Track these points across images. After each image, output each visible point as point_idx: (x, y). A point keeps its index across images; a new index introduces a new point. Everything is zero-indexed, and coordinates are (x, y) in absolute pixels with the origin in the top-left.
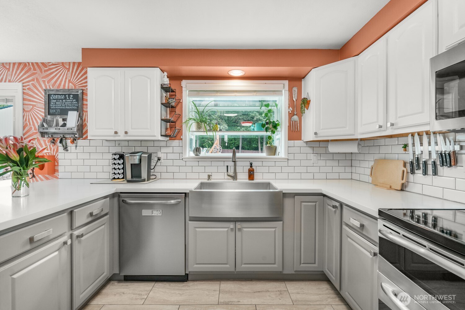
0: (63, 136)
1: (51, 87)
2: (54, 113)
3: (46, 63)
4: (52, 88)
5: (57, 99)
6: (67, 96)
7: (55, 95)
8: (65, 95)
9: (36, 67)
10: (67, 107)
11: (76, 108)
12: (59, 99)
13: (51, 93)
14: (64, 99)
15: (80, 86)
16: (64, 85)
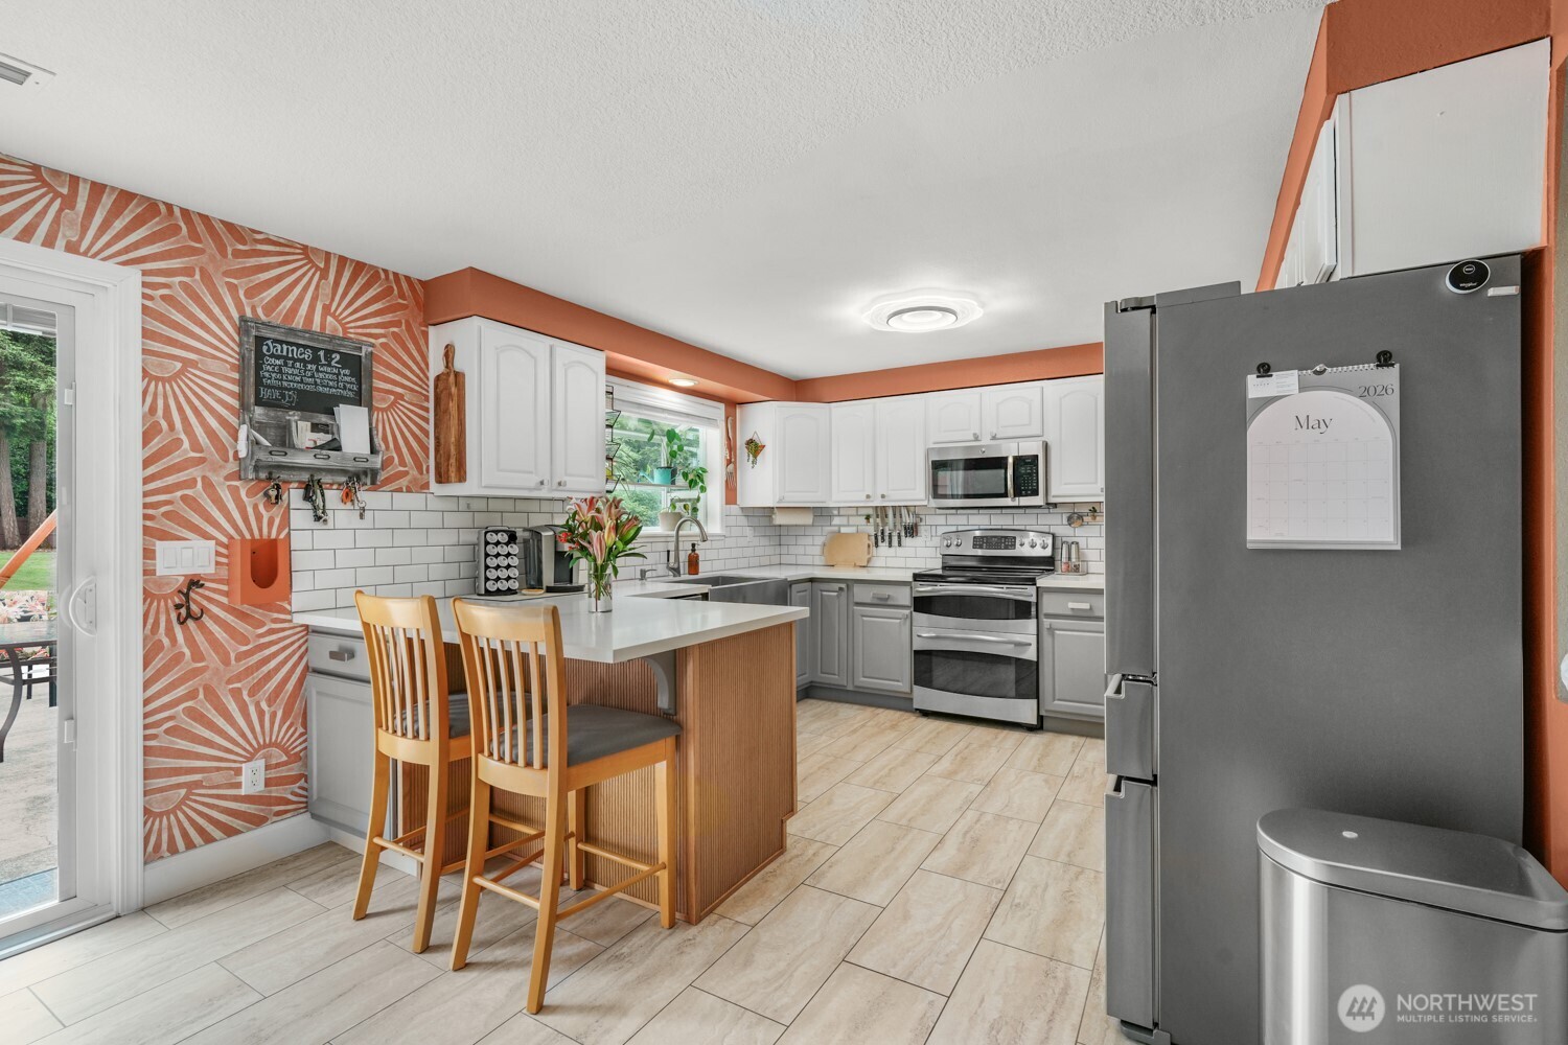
0: (312, 476)
1: (260, 311)
2: (276, 399)
3: (241, 226)
4: (263, 318)
5: (286, 358)
6: (322, 353)
7: (281, 342)
8: (315, 350)
9: (200, 228)
10: (321, 389)
11: (351, 395)
12: (295, 360)
13: (265, 333)
14: (311, 362)
15: (360, 331)
16: (309, 318)
